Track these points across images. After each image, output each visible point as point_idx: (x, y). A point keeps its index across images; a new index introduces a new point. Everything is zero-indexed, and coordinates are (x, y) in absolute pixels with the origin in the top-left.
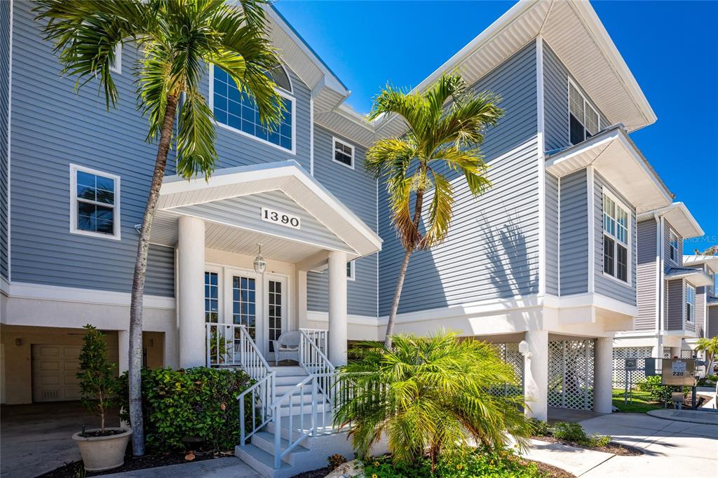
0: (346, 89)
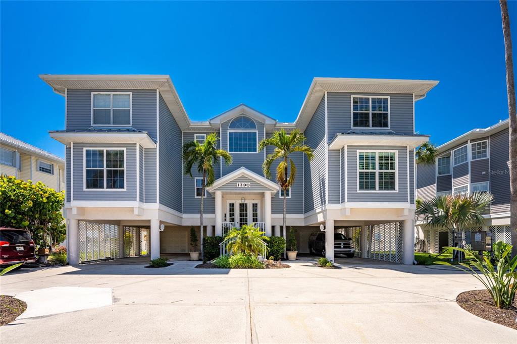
0: (275, 120)
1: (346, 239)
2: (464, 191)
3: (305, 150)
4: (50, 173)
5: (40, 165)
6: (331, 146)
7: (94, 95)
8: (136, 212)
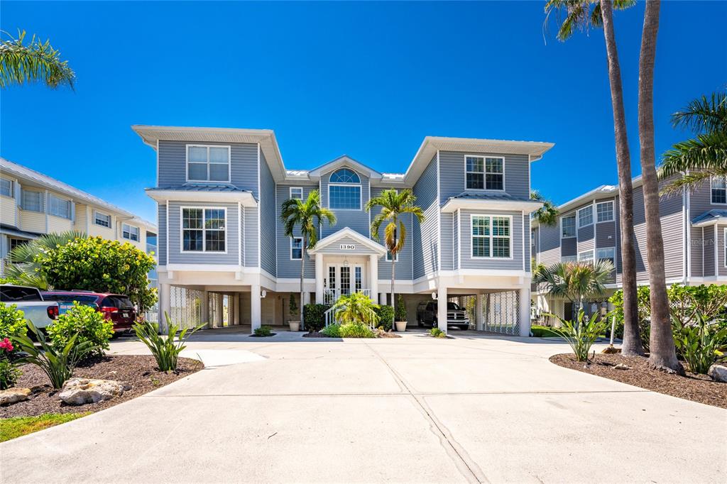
1: (459, 309)
2: (589, 257)
3: (416, 211)
4: (107, 226)
5: (97, 217)
6: (443, 209)
7: (189, 147)
8: (238, 277)
